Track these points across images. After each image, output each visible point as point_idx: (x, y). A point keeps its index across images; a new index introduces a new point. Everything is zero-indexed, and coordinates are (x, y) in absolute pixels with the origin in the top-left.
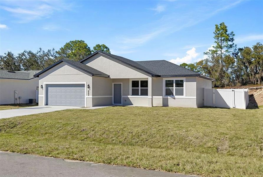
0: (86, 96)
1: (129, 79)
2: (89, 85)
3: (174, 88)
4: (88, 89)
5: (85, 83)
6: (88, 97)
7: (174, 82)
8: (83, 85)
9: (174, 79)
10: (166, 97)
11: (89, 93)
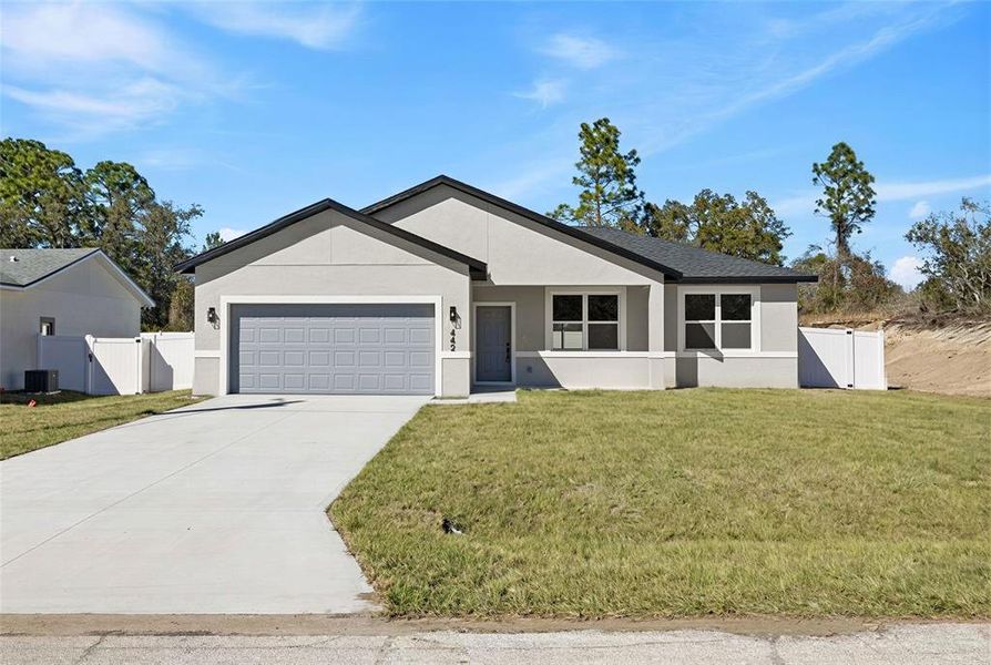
0: (440, 354)
1: (543, 288)
2: (453, 309)
3: (718, 321)
4: (451, 326)
5: (436, 300)
6: (453, 355)
7: (718, 300)
8: (426, 310)
9: (718, 291)
10: (690, 354)
11: (453, 341)
